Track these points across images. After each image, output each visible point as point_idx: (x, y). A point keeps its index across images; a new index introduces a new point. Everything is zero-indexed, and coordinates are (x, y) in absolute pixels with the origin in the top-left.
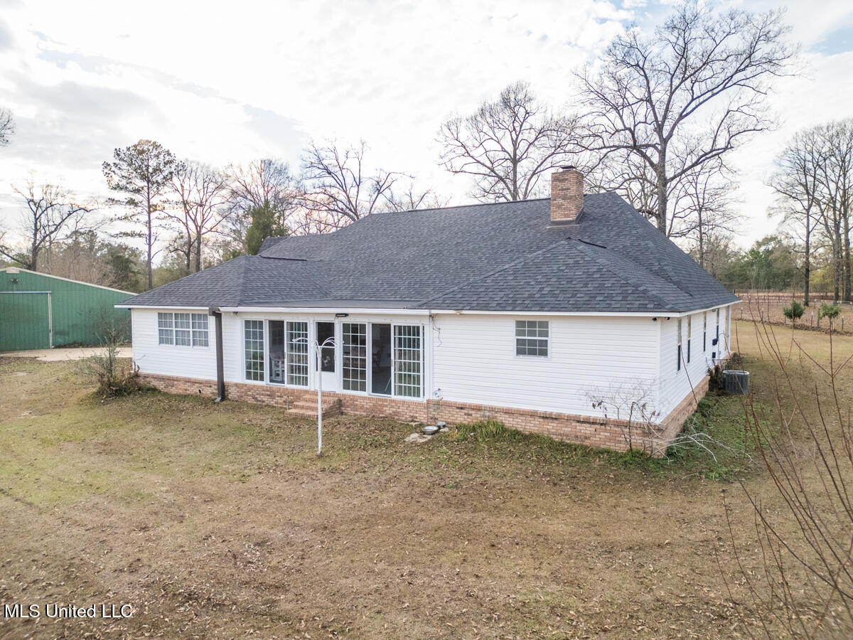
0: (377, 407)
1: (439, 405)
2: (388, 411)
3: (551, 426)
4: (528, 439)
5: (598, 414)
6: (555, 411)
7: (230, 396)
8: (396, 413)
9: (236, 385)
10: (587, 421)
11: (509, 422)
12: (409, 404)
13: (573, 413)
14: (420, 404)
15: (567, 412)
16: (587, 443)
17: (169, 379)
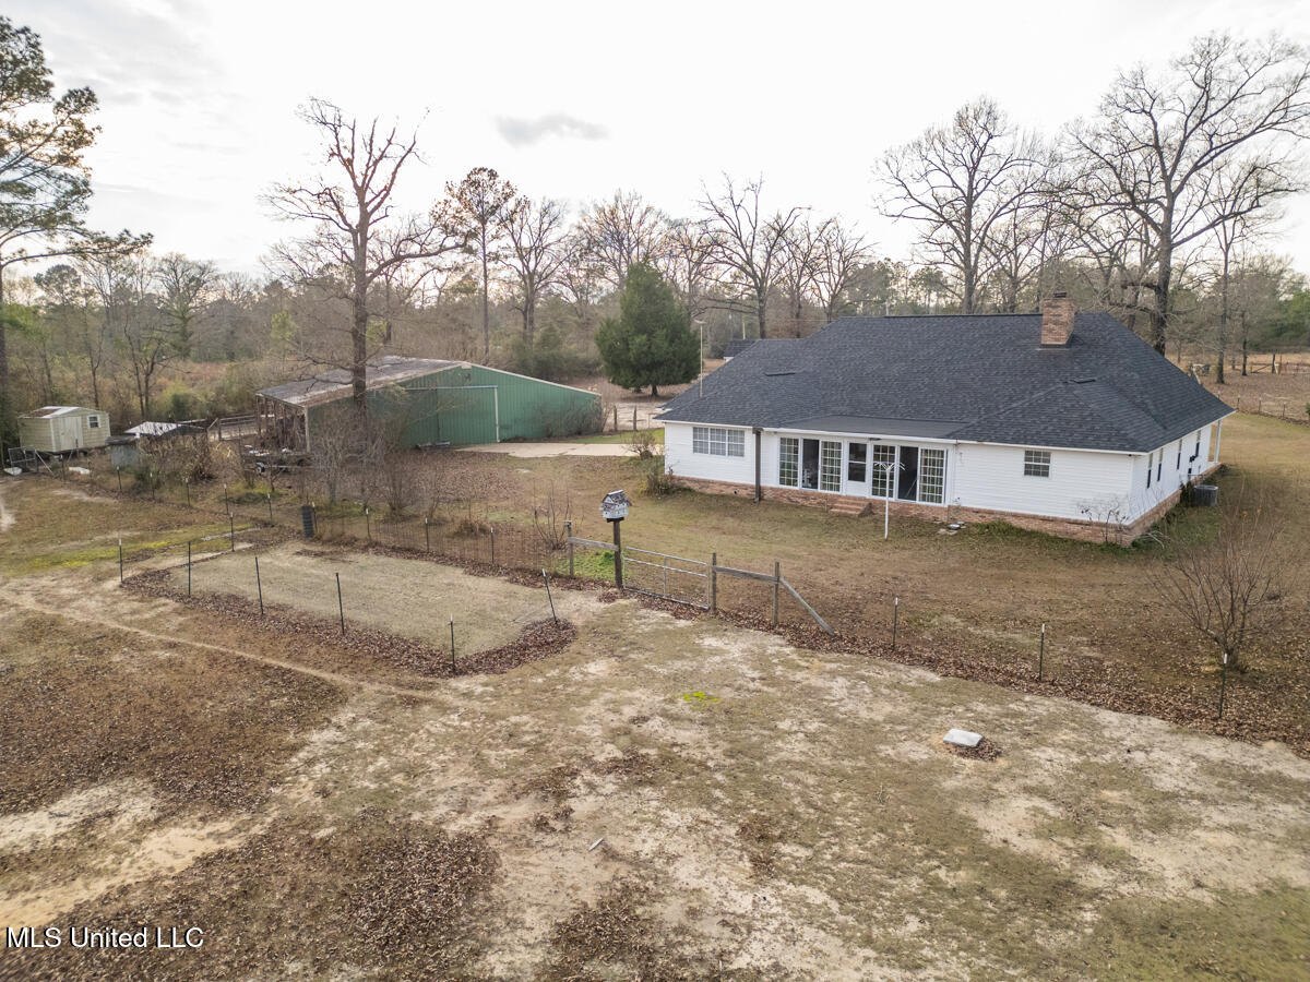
0: (903, 509)
1: (958, 509)
2: (913, 513)
3: (1048, 526)
4: (1031, 534)
5: (1085, 518)
6: (1051, 515)
7: (765, 497)
8: (920, 514)
9: (771, 488)
10: (1075, 523)
11: (1015, 523)
12: (932, 508)
13: (1065, 517)
14: (941, 508)
15: (1061, 516)
16: (1075, 537)
17: (704, 481)
